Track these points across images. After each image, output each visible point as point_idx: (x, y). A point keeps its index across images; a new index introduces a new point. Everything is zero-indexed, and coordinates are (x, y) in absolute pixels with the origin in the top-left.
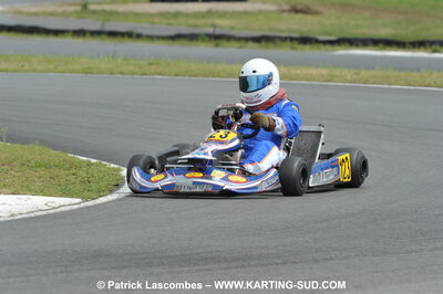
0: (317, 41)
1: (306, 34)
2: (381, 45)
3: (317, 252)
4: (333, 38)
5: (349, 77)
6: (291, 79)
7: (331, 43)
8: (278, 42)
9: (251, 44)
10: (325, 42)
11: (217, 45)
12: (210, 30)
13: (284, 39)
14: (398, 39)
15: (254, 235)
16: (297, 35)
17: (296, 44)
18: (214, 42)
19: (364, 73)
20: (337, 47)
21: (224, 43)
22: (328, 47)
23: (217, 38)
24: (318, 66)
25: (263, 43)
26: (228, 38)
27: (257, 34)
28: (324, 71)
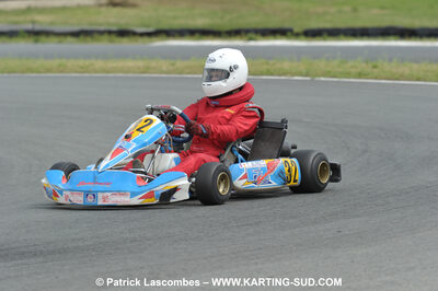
0: (134, 34)
1: (124, 27)
2: (197, 35)
3: (131, 242)
4: (151, 30)
5: (164, 68)
6: (108, 72)
7: (149, 34)
8: (96, 36)
9: (70, 39)
10: (142, 35)
11: (36, 41)
12: (29, 27)
13: (101, 33)
14: (215, 28)
15: (70, 228)
16: (114, 28)
17: (114, 37)
18: (32, 39)
19: (180, 64)
20: (154, 39)
21: (43, 38)
22: (146, 39)
23: (36, 34)
24: (134, 58)
25: (82, 37)
26: (47, 33)
27: (76, 28)
28: (141, 63)
